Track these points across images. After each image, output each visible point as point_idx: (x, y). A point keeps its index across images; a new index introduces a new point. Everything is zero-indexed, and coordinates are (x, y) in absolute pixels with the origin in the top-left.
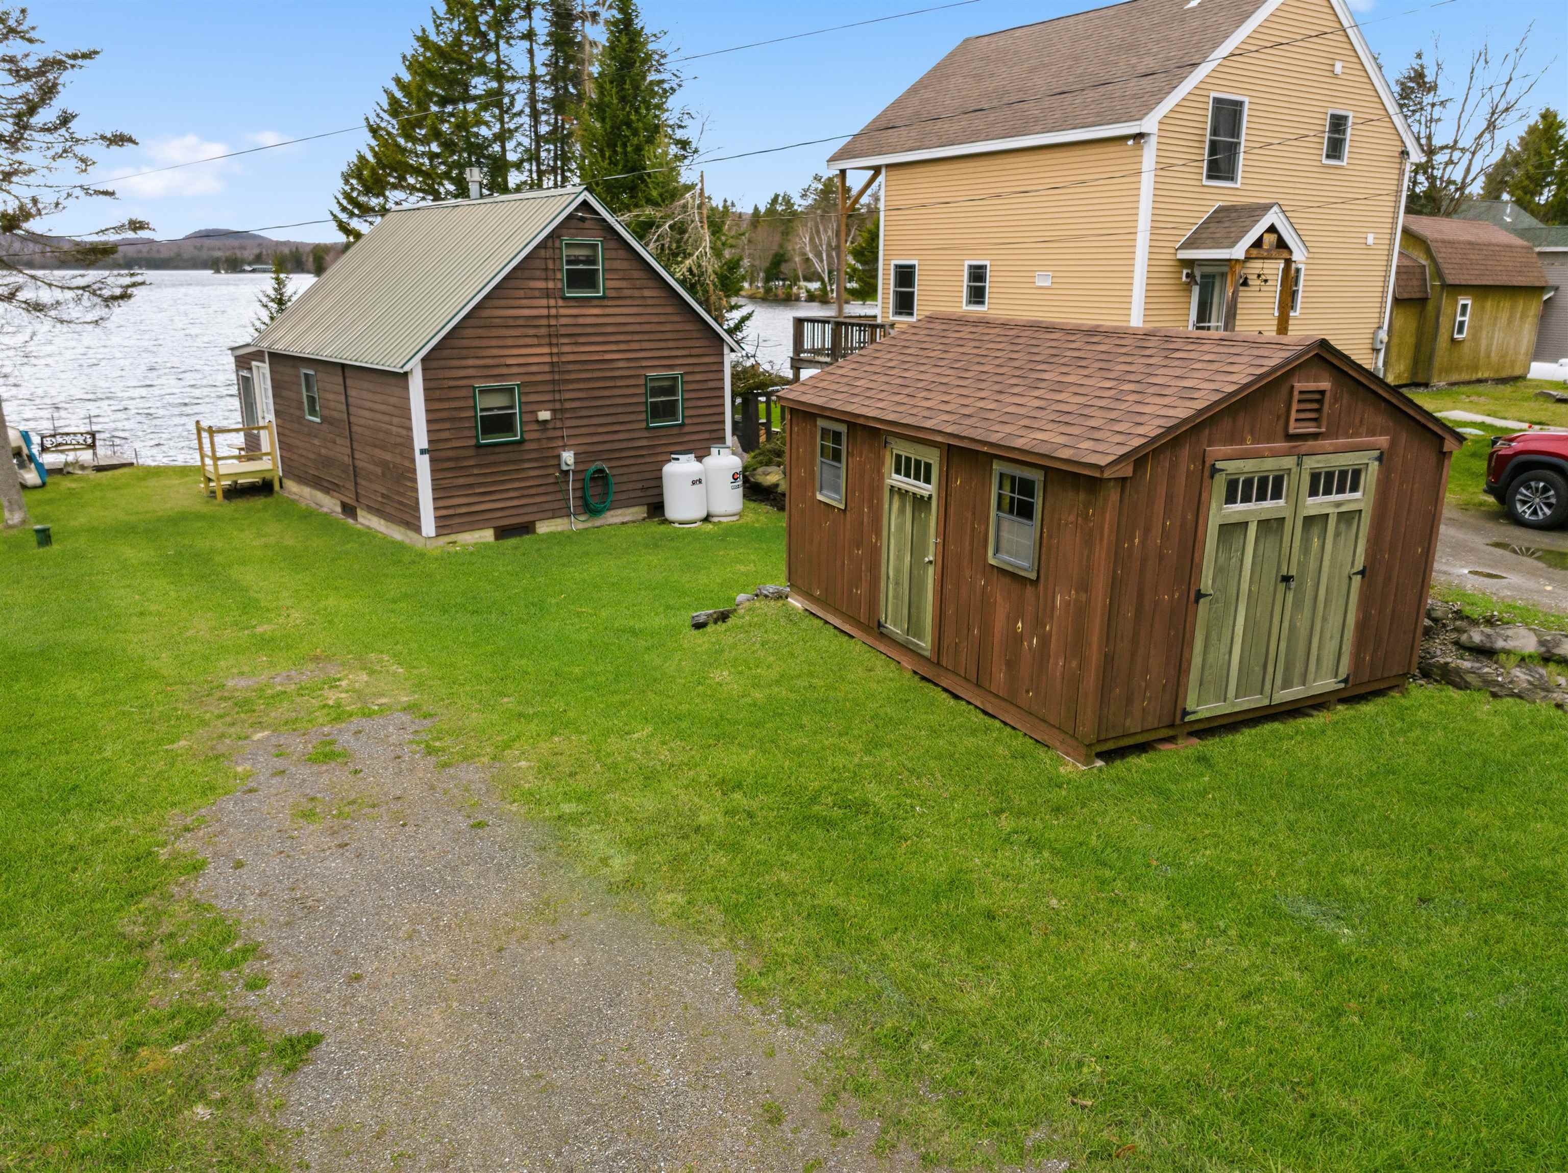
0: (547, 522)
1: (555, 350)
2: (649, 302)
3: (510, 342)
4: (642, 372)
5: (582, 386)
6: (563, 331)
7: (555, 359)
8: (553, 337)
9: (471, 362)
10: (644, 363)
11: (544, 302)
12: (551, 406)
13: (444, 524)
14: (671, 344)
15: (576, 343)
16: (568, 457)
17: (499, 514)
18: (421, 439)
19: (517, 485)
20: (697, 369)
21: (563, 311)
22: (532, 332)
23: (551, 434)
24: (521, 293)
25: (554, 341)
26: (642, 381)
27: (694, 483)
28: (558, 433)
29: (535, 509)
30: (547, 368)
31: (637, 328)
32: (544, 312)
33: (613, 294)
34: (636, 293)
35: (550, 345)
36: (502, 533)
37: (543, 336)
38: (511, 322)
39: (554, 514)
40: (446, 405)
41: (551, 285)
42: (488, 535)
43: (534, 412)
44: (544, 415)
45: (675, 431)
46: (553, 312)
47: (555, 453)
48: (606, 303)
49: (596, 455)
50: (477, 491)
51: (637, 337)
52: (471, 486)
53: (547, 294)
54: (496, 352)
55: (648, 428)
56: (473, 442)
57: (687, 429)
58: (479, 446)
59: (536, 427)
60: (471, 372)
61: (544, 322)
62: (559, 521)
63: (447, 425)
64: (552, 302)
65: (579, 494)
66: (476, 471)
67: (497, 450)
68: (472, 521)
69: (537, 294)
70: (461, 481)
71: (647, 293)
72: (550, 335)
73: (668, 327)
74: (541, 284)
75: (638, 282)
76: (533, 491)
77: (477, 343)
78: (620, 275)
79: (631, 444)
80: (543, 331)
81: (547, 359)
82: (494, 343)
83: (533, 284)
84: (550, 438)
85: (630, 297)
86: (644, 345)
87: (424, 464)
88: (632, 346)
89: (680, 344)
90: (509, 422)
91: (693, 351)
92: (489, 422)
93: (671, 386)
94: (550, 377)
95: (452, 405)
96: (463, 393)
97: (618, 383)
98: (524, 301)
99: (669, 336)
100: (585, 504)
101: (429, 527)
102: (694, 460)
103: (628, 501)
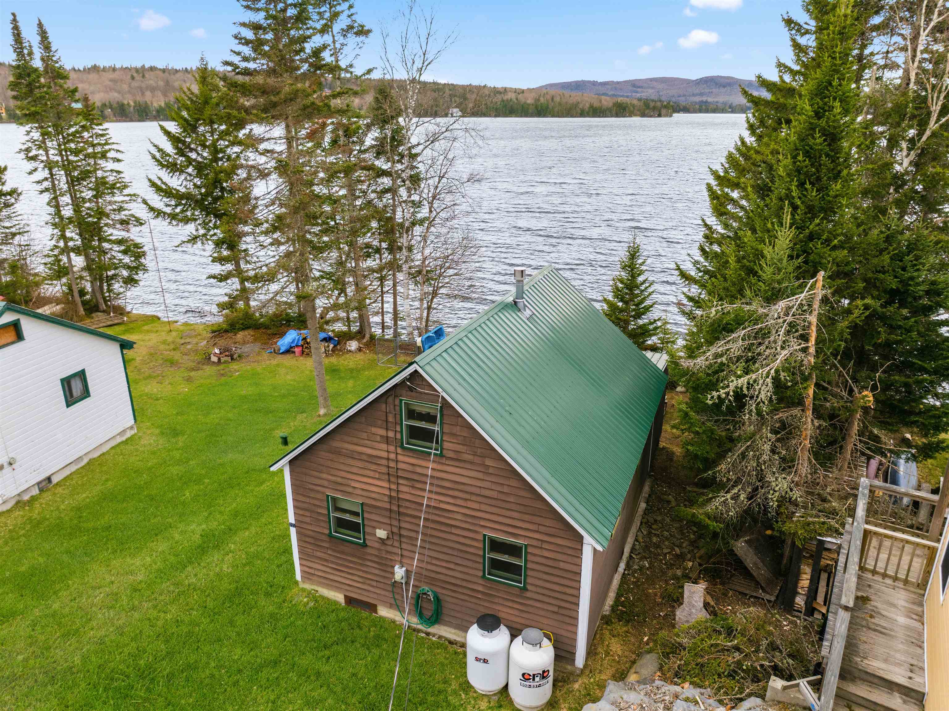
0: (386, 610)
1: (393, 487)
2: (491, 471)
3: (355, 470)
4: (480, 530)
5: (417, 521)
6: (400, 473)
7: (393, 494)
8: (393, 475)
9: (324, 476)
10: (482, 523)
11: (384, 446)
12: (389, 528)
13: (306, 575)
14: (515, 515)
15: (413, 487)
16: (399, 572)
17: (349, 588)
18: (291, 517)
19: (361, 574)
20: (545, 546)
21: (400, 458)
22: (374, 467)
23: (390, 549)
24: (365, 435)
25: (392, 479)
26: (481, 538)
27: (477, 660)
28: (395, 550)
29: (376, 596)
31: (477, 491)
32: (385, 455)
33: (451, 455)
34: (478, 460)
35: (389, 481)
36: (350, 600)
37: (383, 473)
38: (357, 456)
39: (391, 606)
41: (391, 434)
42: (340, 597)
43: (375, 528)
44: (381, 533)
45: (516, 591)
46: (392, 456)
47: (393, 564)
48: (444, 460)
49: (427, 580)
50: (330, 565)
51: (474, 498)
52: (326, 560)
53: (387, 440)
54: (343, 474)
55: (484, 577)
56: (327, 531)
57: (528, 594)
58: (330, 536)
59: (376, 539)
60: (326, 483)
61: (384, 462)
62: (395, 612)
63: (308, 514)
64: (392, 448)
65: (412, 601)
66: (329, 552)
67: (346, 544)
68: (327, 584)
69: (378, 438)
70: (319, 554)
71: (489, 462)
72: (389, 474)
73: (512, 499)
74: (383, 432)
75: (478, 450)
76: (375, 584)
77: (329, 463)
78: (459, 440)
79: (464, 584)
80: (384, 470)
81: (387, 493)
82: (343, 467)
83: (374, 430)
84: (388, 552)
85: (471, 463)
86: (484, 507)
87: (293, 531)
88: (470, 504)
89: (526, 517)
90: (355, 527)
91: (542, 529)
92: (341, 524)
93: (514, 550)
94: (387, 506)
95: (312, 501)
96: (319, 496)
97: (454, 531)
98: (367, 442)
99: (513, 507)
100: (417, 613)
101: (298, 573)
102: (504, 633)
103: (460, 628)
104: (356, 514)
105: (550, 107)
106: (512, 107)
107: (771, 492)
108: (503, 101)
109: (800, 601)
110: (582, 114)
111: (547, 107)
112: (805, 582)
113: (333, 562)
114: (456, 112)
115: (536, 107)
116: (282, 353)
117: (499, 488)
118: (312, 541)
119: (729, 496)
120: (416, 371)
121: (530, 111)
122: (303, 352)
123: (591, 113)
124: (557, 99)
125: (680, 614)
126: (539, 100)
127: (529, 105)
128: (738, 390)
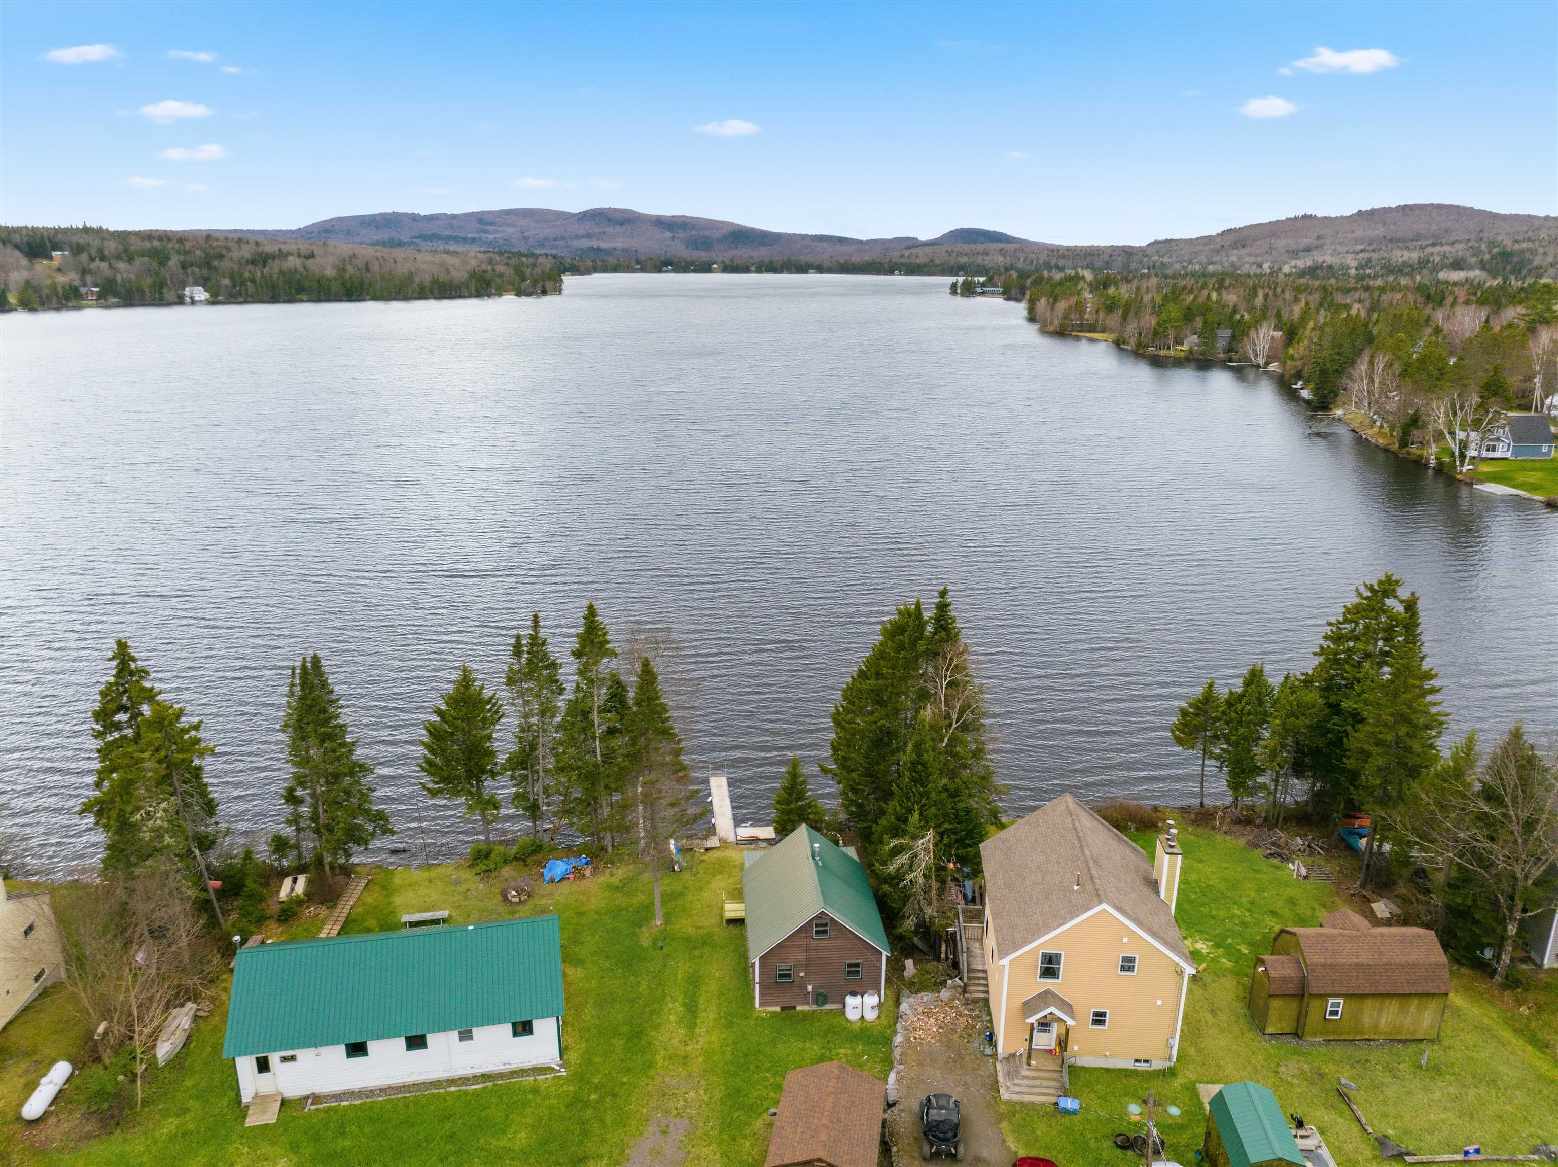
0: (801, 1007)
3: (793, 952)
4: (843, 961)
5: (818, 965)
6: (812, 949)
7: (808, 958)
8: (808, 950)
9: (776, 958)
10: (845, 959)
11: (807, 940)
12: (805, 972)
13: (761, 1004)
14: (857, 953)
15: (817, 952)
16: (810, 988)
17: (783, 1003)
18: (757, 980)
19: (790, 995)
20: (869, 961)
21: (812, 943)
22: (802, 949)
23: (805, 980)
24: (799, 938)
25: (809, 952)
26: (844, 964)
27: (854, 1008)
28: (808, 980)
29: (796, 1003)
30: (804, 961)
31: (844, 948)
32: (805, 943)
33: (833, 937)
34: (843, 936)
35: (807, 953)
36: (783, 1009)
39: (804, 1004)
40: (767, 971)
41: (810, 935)
42: (778, 1009)
43: (799, 973)
44: (802, 974)
45: (858, 981)
46: (809, 943)
47: (806, 986)
48: (830, 940)
49: (822, 987)
50: (776, 996)
51: (842, 950)
52: (773, 995)
53: (807, 937)
54: (787, 955)
55: (845, 979)
56: (775, 982)
57: (863, 980)
58: (777, 982)
59: (799, 978)
60: (777, 962)
61: (807, 946)
62: (806, 1006)
63: (766, 976)
64: (809, 940)
65: (814, 999)
66: (775, 991)
67: (783, 984)
68: (771, 1004)
70: (769, 993)
71: (848, 937)
76: (796, 997)
77: (780, 952)
78: (836, 932)
79: (837, 984)
80: (805, 950)
81: (805, 958)
82: (787, 952)
83: (803, 935)
84: (804, 982)
85: (841, 938)
86: (845, 953)
87: (757, 986)
88: (840, 954)
89: (862, 953)
90: (789, 976)
91: (868, 956)
92: (781, 976)
93: (857, 965)
94: (805, 964)
95: (769, 971)
96: (773, 968)
97: (834, 964)
98: (798, 941)
99: (856, 948)
100: (816, 1002)
101: (757, 1005)
102: (859, 997)
103: (835, 1002)
104: (790, 970)
105: (367, 281)
106: (299, 282)
108: (282, 273)
109: (943, 956)
110: (422, 294)
111: (362, 283)
112: (944, 948)
113: (777, 994)
114: (200, 294)
115: (344, 284)
116: (560, 882)
117: (851, 944)
118: (766, 988)
120: (822, 912)
121: (333, 289)
122: (575, 877)
123: (436, 291)
124: (376, 268)
125: (905, 974)
126: (344, 270)
127: (328, 279)
128: (911, 881)
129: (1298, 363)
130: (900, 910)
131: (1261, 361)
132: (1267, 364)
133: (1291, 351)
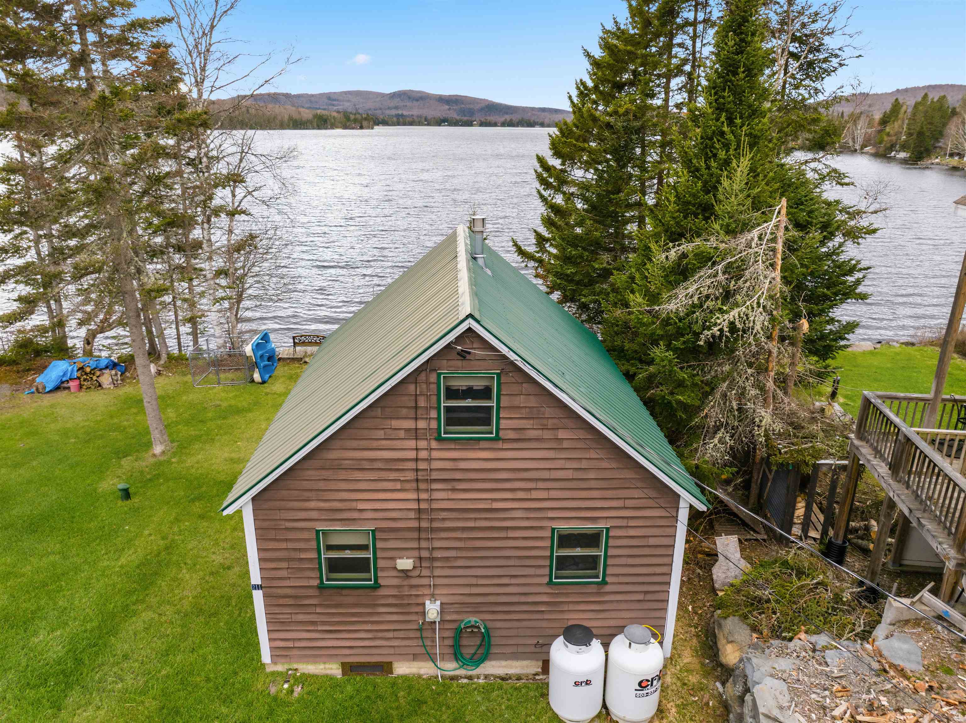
0: (407, 664)
1: (424, 496)
2: (565, 445)
3: (364, 486)
4: (548, 524)
5: (459, 535)
6: (435, 475)
7: (423, 506)
8: (421, 482)
9: (312, 504)
10: (551, 514)
11: (412, 444)
12: (416, 554)
13: (281, 654)
14: (595, 494)
15: (454, 490)
16: (432, 607)
17: (347, 652)
18: (255, 575)
19: (369, 627)
20: (632, 523)
21: (435, 454)
22: (393, 475)
23: (414, 582)
24: (380, 434)
25: (422, 486)
26: (548, 534)
27: (576, 684)
28: (425, 581)
29: (392, 651)
30: (412, 515)
31: (545, 475)
32: (411, 454)
33: (511, 435)
34: (547, 435)
35: (418, 490)
36: (350, 668)
37: (407, 481)
38: (367, 465)
39: (415, 657)
40: (284, 545)
41: (422, 424)
42: (333, 669)
43: (393, 559)
44: (405, 564)
45: (593, 589)
46: (423, 454)
47: (420, 601)
48: (500, 445)
49: (472, 606)
50: (320, 628)
51: (541, 485)
53: (416, 434)
54: (345, 495)
55: (550, 583)
56: (316, 583)
57: (608, 588)
58: (321, 587)
59: (395, 573)
60: (314, 515)
61: (412, 465)
62: (422, 664)
63: (284, 565)
64: (422, 444)
65: (449, 642)
66: (318, 610)
67: (345, 592)
68: (314, 655)
69: (402, 434)
70: (301, 617)
71: (562, 434)
72: (417, 480)
73: (592, 475)
74: (410, 424)
75: (550, 422)
76: (390, 635)
77: (321, 485)
78: (524, 413)
79: (523, 599)
80: (411, 476)
81: (414, 506)
82: (343, 486)
83: (395, 423)
84: (412, 587)
85: (537, 440)
86: (554, 494)
87: (258, 596)
88: (535, 494)
89: (609, 494)
90: (361, 565)
91: (629, 503)
93: (592, 538)
94: (415, 524)
95: (290, 545)
96: (306, 535)
97: (511, 534)
98: (384, 442)
99: (593, 484)
100: (457, 655)
101: (266, 656)
102: (596, 644)
103: (515, 656)
104: (364, 548)
107: (756, 428)
109: (796, 531)
111: (243, 119)
113: (324, 623)
116: (50, 391)
117: (575, 465)
118: (290, 601)
119: (716, 441)
120: (470, 330)
122: (81, 387)
123: (291, 126)
125: (718, 571)
128: (732, 325)
129: (894, 138)
130: (696, 410)
131: (858, 147)
132: (862, 148)
133: (888, 129)
